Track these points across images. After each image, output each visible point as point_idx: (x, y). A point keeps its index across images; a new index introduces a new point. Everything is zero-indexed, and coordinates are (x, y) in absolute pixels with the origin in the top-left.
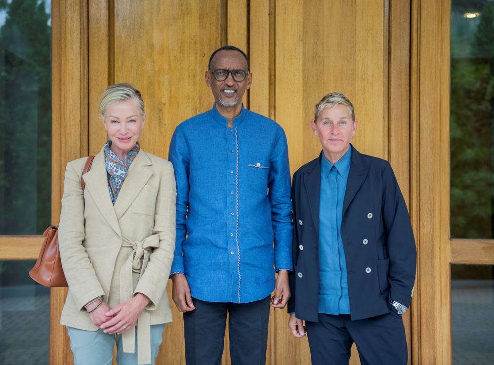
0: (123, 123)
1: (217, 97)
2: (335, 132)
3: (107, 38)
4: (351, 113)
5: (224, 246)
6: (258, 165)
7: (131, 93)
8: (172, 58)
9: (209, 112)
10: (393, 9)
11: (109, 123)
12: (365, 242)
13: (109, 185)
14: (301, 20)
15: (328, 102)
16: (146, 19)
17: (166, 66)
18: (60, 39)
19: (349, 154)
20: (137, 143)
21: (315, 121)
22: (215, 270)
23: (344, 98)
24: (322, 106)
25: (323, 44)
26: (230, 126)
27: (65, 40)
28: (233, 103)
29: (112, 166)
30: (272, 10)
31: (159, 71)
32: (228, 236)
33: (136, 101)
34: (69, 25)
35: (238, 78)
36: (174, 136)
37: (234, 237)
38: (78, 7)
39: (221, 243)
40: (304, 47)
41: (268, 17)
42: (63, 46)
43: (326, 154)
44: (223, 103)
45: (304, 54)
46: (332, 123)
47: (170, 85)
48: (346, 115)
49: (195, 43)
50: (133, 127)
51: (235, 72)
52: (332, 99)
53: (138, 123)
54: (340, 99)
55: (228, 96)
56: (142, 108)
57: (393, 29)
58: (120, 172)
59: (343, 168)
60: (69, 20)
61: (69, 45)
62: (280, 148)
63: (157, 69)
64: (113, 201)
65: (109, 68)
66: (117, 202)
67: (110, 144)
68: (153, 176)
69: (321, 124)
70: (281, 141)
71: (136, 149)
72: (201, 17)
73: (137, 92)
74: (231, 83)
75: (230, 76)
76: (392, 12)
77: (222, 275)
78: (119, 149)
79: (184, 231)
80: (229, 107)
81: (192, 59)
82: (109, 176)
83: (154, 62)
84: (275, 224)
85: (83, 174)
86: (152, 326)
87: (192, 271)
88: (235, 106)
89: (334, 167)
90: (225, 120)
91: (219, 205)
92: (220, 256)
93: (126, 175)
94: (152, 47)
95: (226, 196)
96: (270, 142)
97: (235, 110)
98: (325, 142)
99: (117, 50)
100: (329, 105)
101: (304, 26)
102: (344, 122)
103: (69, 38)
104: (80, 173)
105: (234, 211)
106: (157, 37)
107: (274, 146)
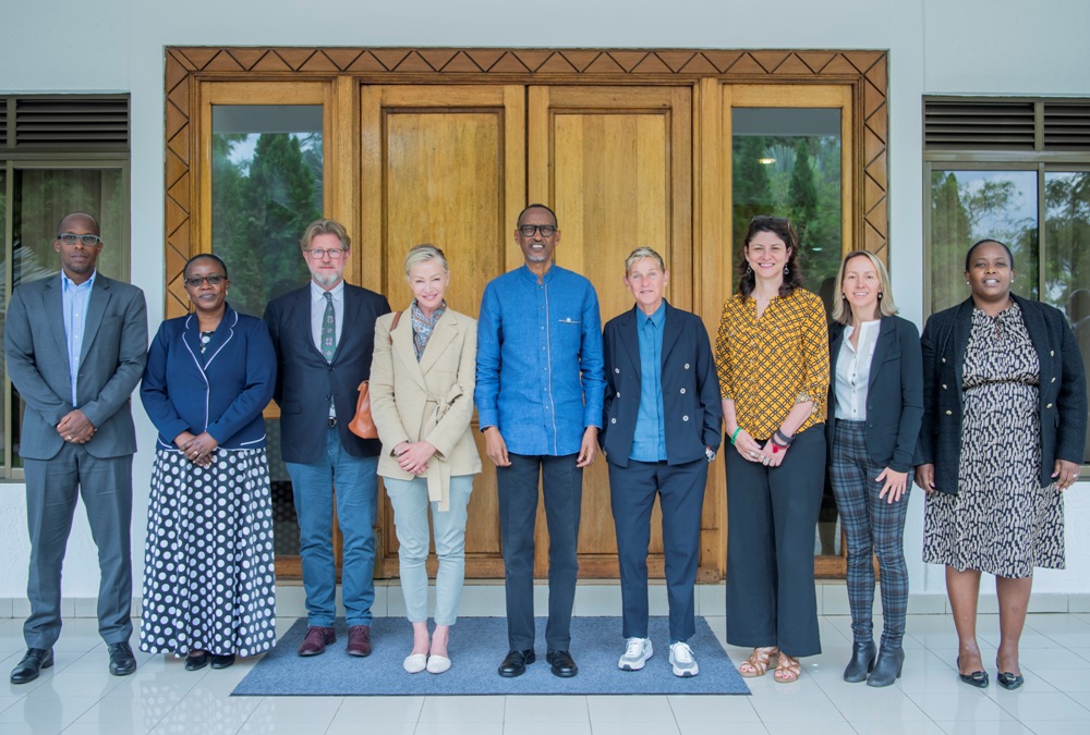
0: (428, 282)
1: (526, 253)
2: (645, 284)
3: (379, 190)
4: (659, 264)
5: (538, 400)
6: (569, 320)
7: (433, 252)
8: (448, 209)
9: (521, 268)
10: (674, 161)
11: (414, 283)
12: (683, 391)
13: (414, 342)
14: (581, 171)
15: (636, 256)
16: (421, 169)
17: (441, 219)
18: (332, 191)
19: (664, 308)
20: (443, 300)
21: (627, 276)
22: (528, 424)
23: (651, 251)
24: (631, 261)
25: (603, 195)
26: (539, 282)
27: (338, 193)
28: (541, 258)
29: (418, 324)
30: (552, 161)
31: (434, 223)
32: (541, 392)
33: (438, 260)
34: (341, 177)
35: (546, 233)
36: (486, 292)
37: (547, 392)
38: (350, 158)
39: (535, 398)
40: (584, 199)
41: (547, 168)
42: (335, 198)
43: (639, 306)
44: (532, 258)
45: (585, 206)
46: (641, 276)
47: (446, 238)
48: (654, 267)
49: (472, 195)
50: (437, 285)
51: (541, 228)
52: (638, 253)
53: (442, 281)
54: (647, 252)
55: (537, 251)
56: (445, 266)
57: (674, 182)
58: (425, 330)
59: (659, 320)
60: (341, 172)
61: (341, 198)
62: (591, 302)
63: (432, 222)
64: (418, 357)
65: (382, 221)
66: (422, 359)
67: (417, 304)
68: (457, 334)
69: (631, 278)
70: (591, 296)
71: (441, 308)
72: (478, 168)
73: (440, 252)
74: (538, 238)
75: (538, 231)
76: (674, 165)
77: (535, 429)
78: (426, 307)
79: (497, 385)
80: (538, 262)
81: (468, 211)
82: (415, 333)
83: (428, 214)
84: (585, 381)
85: (391, 330)
86: (451, 477)
87: (504, 424)
88: (544, 262)
89: (649, 319)
90: (535, 277)
91: (532, 360)
92: (534, 411)
93: (431, 333)
94: (426, 198)
95: (538, 351)
96: (581, 297)
97: (544, 267)
98: (637, 294)
99: (390, 202)
100: (637, 259)
101: (585, 178)
102: (653, 274)
103: (341, 190)
104: (388, 328)
105: (546, 366)
106: (432, 189)
107: (585, 301)
